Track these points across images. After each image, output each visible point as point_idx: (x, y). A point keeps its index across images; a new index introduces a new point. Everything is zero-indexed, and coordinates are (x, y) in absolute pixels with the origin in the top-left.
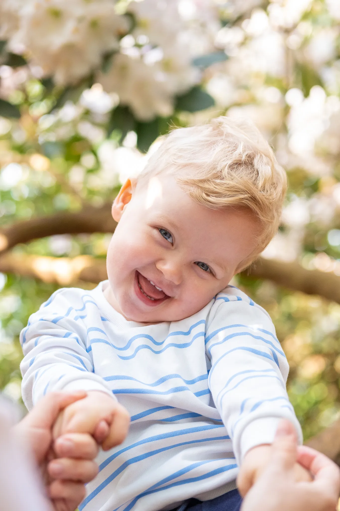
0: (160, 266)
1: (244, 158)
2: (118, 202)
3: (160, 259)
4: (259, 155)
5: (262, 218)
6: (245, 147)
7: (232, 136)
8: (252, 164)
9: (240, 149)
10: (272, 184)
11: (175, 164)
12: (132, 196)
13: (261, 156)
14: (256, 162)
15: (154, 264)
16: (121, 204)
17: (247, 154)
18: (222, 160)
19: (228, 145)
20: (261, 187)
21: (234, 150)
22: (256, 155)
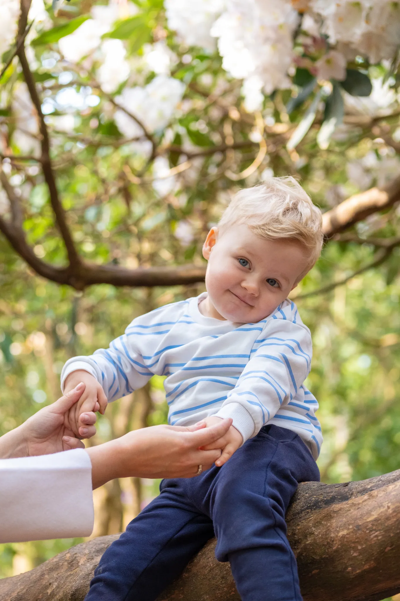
0: (244, 284)
1: (291, 206)
2: (206, 246)
3: (243, 280)
4: (301, 202)
5: (307, 245)
6: (291, 197)
7: (281, 190)
8: (296, 209)
9: (287, 200)
10: (312, 221)
11: (244, 216)
12: (216, 241)
13: (302, 202)
14: (299, 207)
15: (239, 284)
16: (208, 247)
17: (293, 203)
18: (277, 209)
19: (278, 199)
20: (305, 224)
21: (284, 201)
22: (299, 202)
